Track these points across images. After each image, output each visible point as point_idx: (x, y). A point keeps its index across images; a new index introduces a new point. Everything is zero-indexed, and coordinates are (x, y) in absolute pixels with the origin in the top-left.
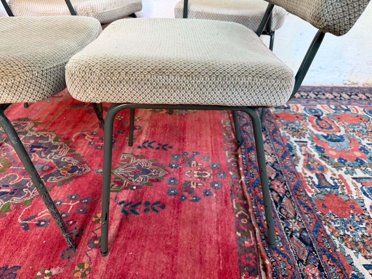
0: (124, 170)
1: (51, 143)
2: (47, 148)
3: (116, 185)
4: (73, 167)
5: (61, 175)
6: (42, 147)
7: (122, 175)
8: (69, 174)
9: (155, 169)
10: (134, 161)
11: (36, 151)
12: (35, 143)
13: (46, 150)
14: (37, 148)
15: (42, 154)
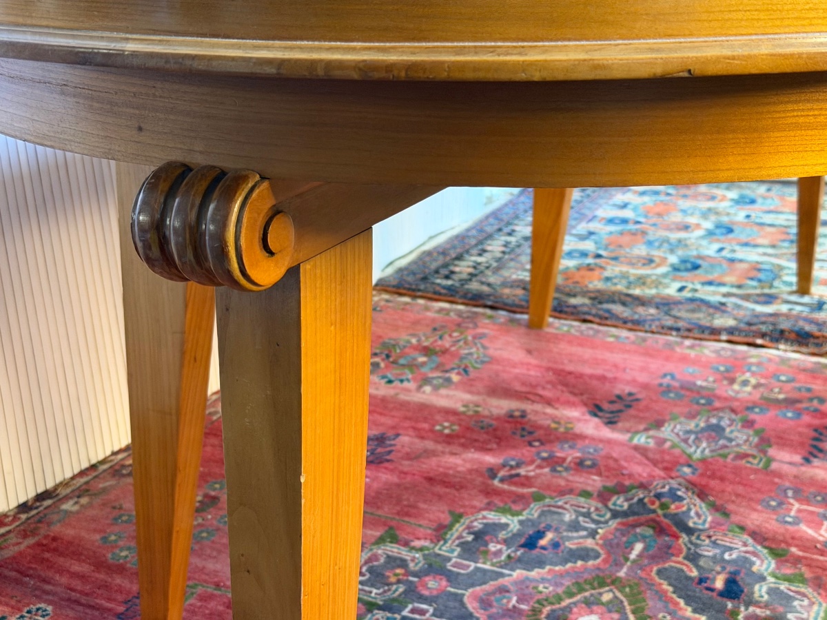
12: (506, 542)
13: (558, 529)
14: (540, 538)
15: (573, 534)
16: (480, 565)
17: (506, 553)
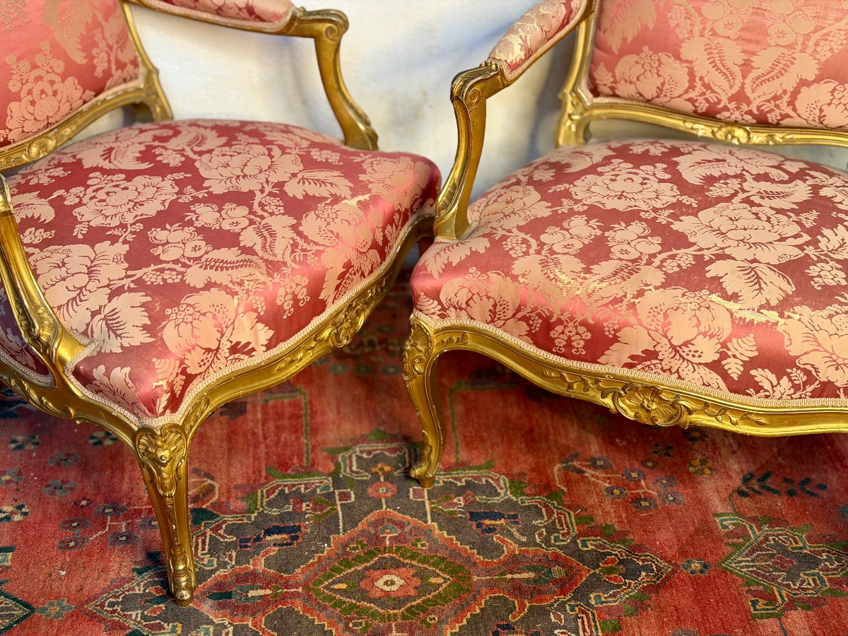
0: (753, 561)
1: (509, 500)
2: (515, 516)
3: (761, 602)
4: (621, 562)
5: (612, 586)
6: (501, 516)
7: (758, 574)
8: (627, 581)
9: (823, 551)
10: (758, 533)
11: (495, 529)
12: (469, 504)
13: (517, 523)
14: (491, 519)
15: (517, 535)
16: (427, 503)
17: (456, 509)
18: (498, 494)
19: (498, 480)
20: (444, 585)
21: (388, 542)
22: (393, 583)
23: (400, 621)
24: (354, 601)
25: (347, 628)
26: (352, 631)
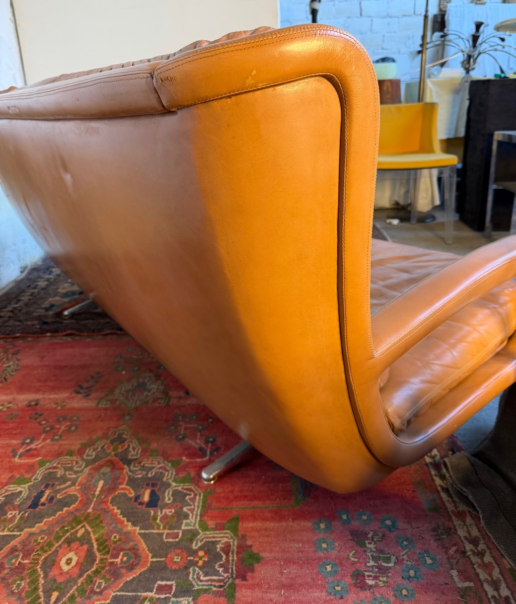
2: (48, 485)
6: (41, 492)
11: (52, 496)
12: (19, 508)
13: (53, 485)
14: (41, 497)
15: (62, 486)
17: (18, 517)
18: (21, 492)
19: (7, 491)
20: (88, 528)
21: (26, 561)
22: (70, 560)
23: (108, 556)
24: (75, 587)
25: (100, 593)
26: (105, 588)
